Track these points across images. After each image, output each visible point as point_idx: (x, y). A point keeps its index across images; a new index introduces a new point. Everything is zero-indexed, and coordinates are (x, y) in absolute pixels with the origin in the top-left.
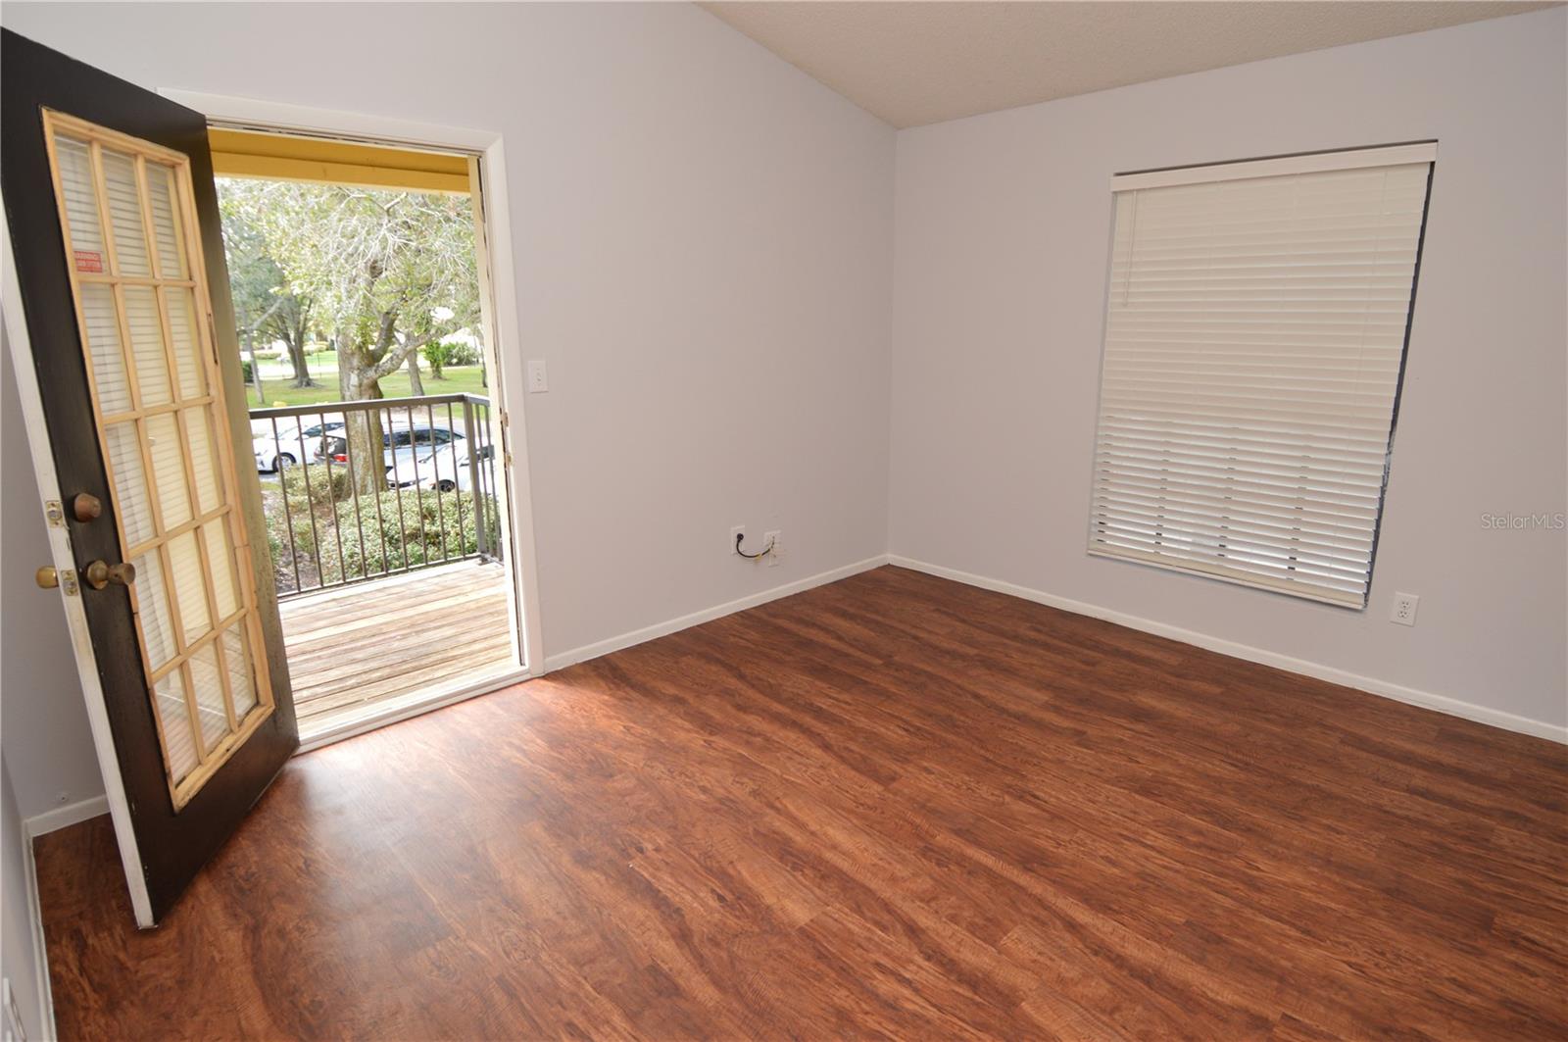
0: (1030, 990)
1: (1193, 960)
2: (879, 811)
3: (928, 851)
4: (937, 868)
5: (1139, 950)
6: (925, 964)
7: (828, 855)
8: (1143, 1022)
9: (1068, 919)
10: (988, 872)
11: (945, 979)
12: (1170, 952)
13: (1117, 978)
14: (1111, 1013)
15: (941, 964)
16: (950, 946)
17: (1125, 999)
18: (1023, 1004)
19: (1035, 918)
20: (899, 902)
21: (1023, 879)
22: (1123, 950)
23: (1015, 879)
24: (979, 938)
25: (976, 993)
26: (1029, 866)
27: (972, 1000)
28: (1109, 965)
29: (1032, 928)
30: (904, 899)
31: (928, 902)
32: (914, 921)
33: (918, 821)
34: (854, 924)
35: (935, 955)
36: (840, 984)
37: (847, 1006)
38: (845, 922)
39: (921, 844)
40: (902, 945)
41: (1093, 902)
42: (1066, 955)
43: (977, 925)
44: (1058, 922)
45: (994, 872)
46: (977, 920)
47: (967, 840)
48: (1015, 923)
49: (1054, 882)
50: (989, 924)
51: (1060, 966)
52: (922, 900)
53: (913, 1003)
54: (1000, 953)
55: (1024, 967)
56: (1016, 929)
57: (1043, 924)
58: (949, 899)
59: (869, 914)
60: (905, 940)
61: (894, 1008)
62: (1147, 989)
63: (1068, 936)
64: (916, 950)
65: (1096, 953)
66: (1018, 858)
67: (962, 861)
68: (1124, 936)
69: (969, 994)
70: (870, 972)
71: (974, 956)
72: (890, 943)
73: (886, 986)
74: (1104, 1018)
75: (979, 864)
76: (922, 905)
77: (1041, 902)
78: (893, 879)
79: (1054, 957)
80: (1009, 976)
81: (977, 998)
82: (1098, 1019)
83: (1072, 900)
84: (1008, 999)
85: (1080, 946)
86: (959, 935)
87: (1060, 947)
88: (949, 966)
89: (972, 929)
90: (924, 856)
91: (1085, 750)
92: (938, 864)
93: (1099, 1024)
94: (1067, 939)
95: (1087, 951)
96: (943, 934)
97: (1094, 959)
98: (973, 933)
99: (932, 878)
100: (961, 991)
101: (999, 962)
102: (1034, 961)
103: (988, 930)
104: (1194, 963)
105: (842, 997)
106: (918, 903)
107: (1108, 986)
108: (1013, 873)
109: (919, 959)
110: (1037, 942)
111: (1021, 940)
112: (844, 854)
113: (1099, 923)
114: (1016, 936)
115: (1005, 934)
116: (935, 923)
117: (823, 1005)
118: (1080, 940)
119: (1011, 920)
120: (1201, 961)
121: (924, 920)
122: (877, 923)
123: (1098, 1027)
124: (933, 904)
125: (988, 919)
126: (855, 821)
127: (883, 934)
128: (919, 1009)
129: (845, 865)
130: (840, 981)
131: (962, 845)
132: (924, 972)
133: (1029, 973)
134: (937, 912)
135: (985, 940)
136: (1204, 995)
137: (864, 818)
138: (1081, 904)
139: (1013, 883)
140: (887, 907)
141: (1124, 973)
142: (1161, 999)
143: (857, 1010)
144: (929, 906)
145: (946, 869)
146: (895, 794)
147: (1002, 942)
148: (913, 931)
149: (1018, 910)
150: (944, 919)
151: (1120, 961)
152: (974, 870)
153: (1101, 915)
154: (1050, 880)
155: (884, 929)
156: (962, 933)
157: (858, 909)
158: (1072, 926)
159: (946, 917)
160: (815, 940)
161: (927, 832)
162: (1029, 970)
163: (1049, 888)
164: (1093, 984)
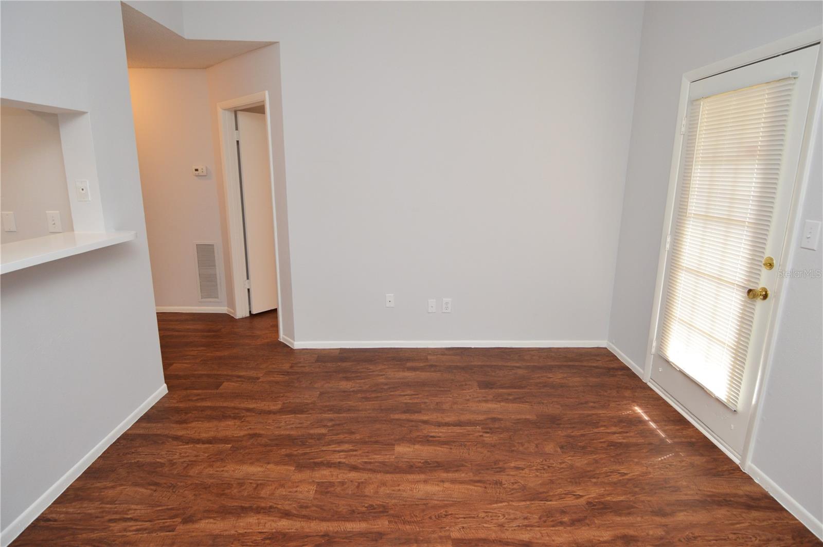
0: (294, 475)
1: (220, 535)
2: (433, 517)
3: (383, 511)
4: (370, 503)
5: (250, 522)
6: (339, 460)
7: (423, 477)
8: (244, 490)
9: (291, 517)
10: (345, 519)
11: (328, 460)
12: (233, 532)
13: (258, 502)
14: (258, 485)
15: (332, 464)
16: (335, 472)
17: (252, 494)
18: (294, 468)
19: (307, 507)
20: (371, 476)
21: (324, 527)
22: (258, 517)
23: (329, 524)
24: (326, 482)
25: (314, 462)
26: (327, 538)
27: (313, 459)
28: (263, 505)
29: (306, 501)
30: (370, 478)
31: (359, 483)
32: (357, 472)
33: (408, 527)
34: (378, 458)
35: (339, 465)
38: (382, 456)
39: (391, 512)
40: (352, 461)
41: (281, 537)
42: (285, 498)
43: (331, 487)
44: (295, 512)
45: (342, 521)
46: (332, 489)
47: (371, 533)
48: (315, 499)
49: (307, 536)
50: (326, 491)
51: (285, 491)
52: (362, 483)
53: (332, 447)
54: (313, 481)
55: (300, 482)
56: (312, 496)
57: (301, 507)
58: (352, 490)
59: (377, 464)
60: (353, 463)
61: (338, 443)
62: (243, 505)
63: (287, 508)
64: (347, 462)
65: (271, 507)
66: (335, 540)
67: (363, 517)
68: (258, 526)
69: (316, 460)
71: (323, 474)
72: (358, 459)
73: (346, 447)
74: (259, 482)
75: (353, 521)
76: (360, 481)
77: (308, 518)
78: (384, 484)
79: (290, 494)
80: (306, 475)
81: (312, 461)
82: (262, 480)
83: (293, 530)
84: (300, 467)
85: (279, 506)
86: (335, 478)
87: (289, 500)
88: (330, 465)
89: (332, 484)
90: (384, 507)
92: (372, 506)
93: (261, 479)
94: (286, 506)
95: (275, 506)
96: (341, 475)
97: (271, 504)
98: (330, 482)
99: (367, 496)
100: (320, 460)
101: (312, 477)
102: (297, 487)
103: (324, 488)
104: (219, 533)
105: (358, 437)
106: (362, 480)
107: (261, 495)
108: (332, 527)
109: (342, 460)
110: (300, 496)
111: (307, 492)
112: (417, 481)
113: (274, 525)
114: (311, 493)
115: (316, 490)
116: (348, 477)
118: (281, 509)
119: (317, 498)
120: (216, 537)
121: (353, 475)
122: (370, 463)
123: (261, 477)
124: (356, 484)
125: (327, 492)
126: (436, 502)
127: (364, 460)
129: (411, 477)
131: (371, 527)
132: (336, 458)
133: (297, 481)
134: (351, 481)
135: (323, 482)
136: (214, 518)
137: (434, 507)
138: (287, 531)
139: (329, 520)
140: (373, 471)
141: (255, 506)
142: (236, 504)
144: (356, 482)
145: (366, 505)
146: (441, 538)
147: (315, 486)
148: (354, 468)
149: (317, 506)
150: (346, 480)
151: (258, 510)
152: (352, 516)
153: (274, 531)
154: (310, 536)
155: (366, 463)
156: (333, 479)
157: (383, 463)
158: (287, 515)
159: (346, 483)
160: (385, 445)
161: (396, 523)
162: (298, 482)
163: (308, 530)
164: (268, 492)
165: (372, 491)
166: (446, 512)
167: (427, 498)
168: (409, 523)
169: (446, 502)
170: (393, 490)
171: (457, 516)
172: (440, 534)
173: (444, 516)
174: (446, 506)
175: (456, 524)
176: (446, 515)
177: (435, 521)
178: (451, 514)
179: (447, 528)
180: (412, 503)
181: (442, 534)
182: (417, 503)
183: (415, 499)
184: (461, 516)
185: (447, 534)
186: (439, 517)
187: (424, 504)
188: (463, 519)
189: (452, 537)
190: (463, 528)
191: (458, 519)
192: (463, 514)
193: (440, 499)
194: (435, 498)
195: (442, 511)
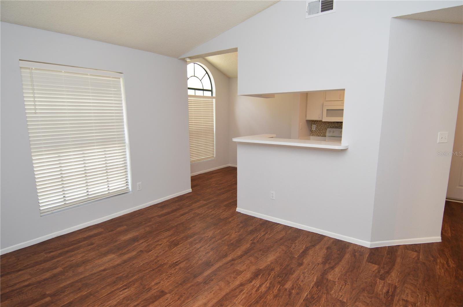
36: (266, 298)
37: (272, 296)
39: (202, 284)
70: (259, 293)
91: (152, 252)
117: (274, 300)
126: (189, 300)
128: (269, 283)
130: (265, 298)
143: (273, 294)
165: (220, 284)
166: (181, 300)
167: (195, 299)
168: (190, 287)
169: (185, 303)
170: (213, 290)
171: (174, 302)
172: (174, 292)
173: (180, 298)
174: (184, 301)
175: (171, 299)
176: (179, 299)
177: (181, 294)
178: (177, 301)
179: (173, 295)
180: (199, 293)
181: (173, 292)
182: (197, 294)
183: (200, 295)
184: (172, 303)
185: (171, 294)
186: (181, 296)
187: (193, 296)
188: (170, 302)
189: (168, 294)
190: (167, 300)
191: (172, 301)
192: (172, 304)
193: (189, 302)
194: (192, 301)
195: (183, 299)
